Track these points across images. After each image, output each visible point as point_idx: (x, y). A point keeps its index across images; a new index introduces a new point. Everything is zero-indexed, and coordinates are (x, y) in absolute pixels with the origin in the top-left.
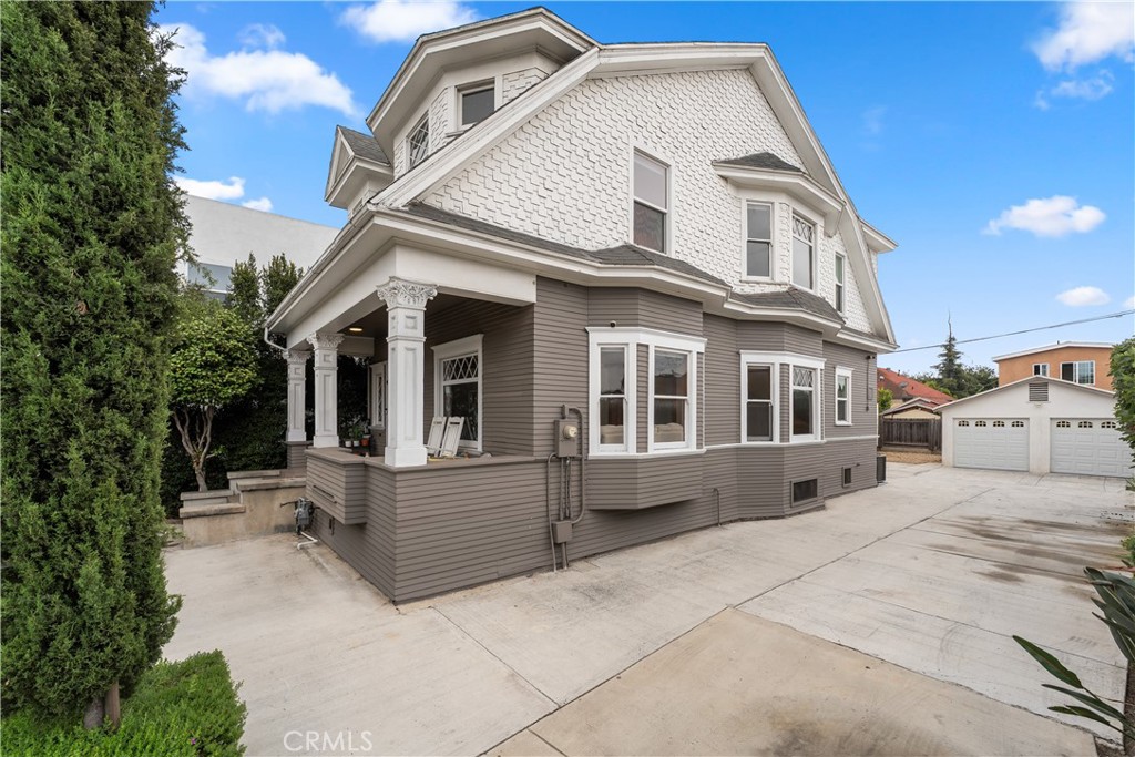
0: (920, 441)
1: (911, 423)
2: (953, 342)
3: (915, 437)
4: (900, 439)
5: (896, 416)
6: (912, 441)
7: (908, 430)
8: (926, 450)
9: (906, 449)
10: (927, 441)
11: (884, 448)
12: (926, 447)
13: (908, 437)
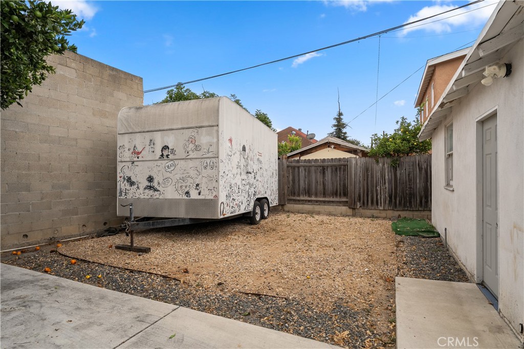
0: (335, 194)
1: (323, 167)
2: (342, 117)
3: (329, 187)
4: (308, 192)
5: (303, 158)
6: (324, 195)
7: (320, 177)
8: (344, 209)
9: (317, 208)
10: (345, 194)
11: (289, 206)
12: (345, 203)
13: (320, 188)
